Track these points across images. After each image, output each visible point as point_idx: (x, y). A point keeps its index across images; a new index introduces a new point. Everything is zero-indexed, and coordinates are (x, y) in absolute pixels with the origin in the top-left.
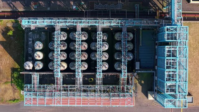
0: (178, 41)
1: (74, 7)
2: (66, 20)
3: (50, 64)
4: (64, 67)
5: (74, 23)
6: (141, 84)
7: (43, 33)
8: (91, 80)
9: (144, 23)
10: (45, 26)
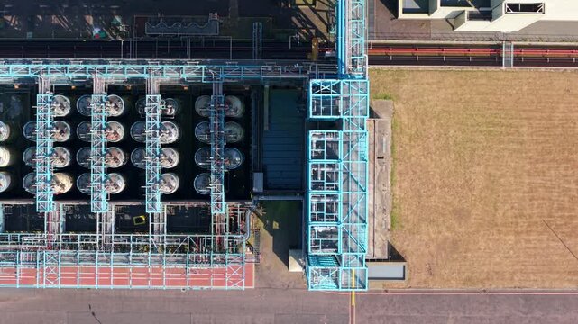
0: (342, 116)
1: (96, 31)
2: (64, 66)
3: (27, 179)
4: (63, 186)
5: (85, 73)
6: (272, 232)
7: (13, 98)
8: (141, 220)
9: (266, 72)
10: (15, 81)
